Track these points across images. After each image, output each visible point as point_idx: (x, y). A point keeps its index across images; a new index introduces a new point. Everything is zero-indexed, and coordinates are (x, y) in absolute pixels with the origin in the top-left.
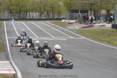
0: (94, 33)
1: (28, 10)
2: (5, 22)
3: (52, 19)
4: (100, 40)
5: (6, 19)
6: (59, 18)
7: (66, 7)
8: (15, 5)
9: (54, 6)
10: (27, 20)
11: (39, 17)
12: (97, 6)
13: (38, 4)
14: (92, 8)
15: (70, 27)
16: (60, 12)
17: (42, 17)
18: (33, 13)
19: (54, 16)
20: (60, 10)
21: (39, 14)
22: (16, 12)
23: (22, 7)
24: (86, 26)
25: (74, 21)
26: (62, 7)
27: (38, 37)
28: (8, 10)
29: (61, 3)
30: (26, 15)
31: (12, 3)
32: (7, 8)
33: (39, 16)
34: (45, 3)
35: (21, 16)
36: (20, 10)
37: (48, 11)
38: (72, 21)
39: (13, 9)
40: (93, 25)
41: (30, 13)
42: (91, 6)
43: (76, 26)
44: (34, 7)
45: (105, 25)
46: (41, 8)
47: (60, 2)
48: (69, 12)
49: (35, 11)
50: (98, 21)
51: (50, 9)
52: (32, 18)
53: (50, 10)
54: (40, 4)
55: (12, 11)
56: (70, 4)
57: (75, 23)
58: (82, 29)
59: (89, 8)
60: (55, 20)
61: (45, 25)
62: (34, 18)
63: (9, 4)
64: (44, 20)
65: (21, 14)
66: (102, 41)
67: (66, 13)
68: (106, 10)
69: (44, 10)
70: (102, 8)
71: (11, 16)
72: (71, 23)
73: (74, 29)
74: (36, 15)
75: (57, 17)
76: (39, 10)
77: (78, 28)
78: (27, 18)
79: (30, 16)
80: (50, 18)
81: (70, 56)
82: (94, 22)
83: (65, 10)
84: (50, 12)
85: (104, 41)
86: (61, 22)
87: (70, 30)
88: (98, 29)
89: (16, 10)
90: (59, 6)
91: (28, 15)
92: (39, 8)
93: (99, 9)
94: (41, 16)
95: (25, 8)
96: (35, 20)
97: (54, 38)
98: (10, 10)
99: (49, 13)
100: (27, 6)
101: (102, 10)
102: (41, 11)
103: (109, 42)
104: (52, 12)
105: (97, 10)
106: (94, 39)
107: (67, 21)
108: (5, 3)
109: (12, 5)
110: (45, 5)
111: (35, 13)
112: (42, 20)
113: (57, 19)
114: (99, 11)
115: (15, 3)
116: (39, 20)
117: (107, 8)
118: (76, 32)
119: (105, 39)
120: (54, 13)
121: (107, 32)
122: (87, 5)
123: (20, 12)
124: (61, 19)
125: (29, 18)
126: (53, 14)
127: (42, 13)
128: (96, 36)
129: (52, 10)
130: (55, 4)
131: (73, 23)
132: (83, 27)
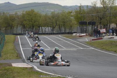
0: (102, 44)
1: (40, 25)
2: (18, 36)
3: (64, 33)
4: (108, 50)
5: (20, 34)
6: (70, 32)
7: (77, 21)
8: (27, 20)
9: (66, 20)
10: (40, 34)
11: (51, 32)
12: (106, 19)
13: (50, 19)
14: (102, 22)
15: (81, 40)
16: (71, 27)
17: (54, 32)
18: (46, 28)
19: (65, 30)
20: (71, 24)
21: (52, 28)
22: (29, 27)
23: (35, 22)
24: (96, 38)
25: (84, 34)
26: (73, 21)
27: (50, 48)
28: (21, 25)
29: (72, 18)
30: (38, 30)
31: (26, 18)
32: (20, 23)
33: (51, 30)
34: (56, 18)
35: (34, 30)
36: (33, 24)
37: (60, 25)
38: (83, 34)
39: (27, 24)
40: (102, 37)
41: (43, 28)
42: (101, 20)
43: (86, 39)
44: (47, 22)
45: (113, 38)
46: (53, 23)
47: (71, 16)
48: (80, 26)
49: (47, 26)
50: (108, 34)
51: (61, 23)
52: (44, 32)
53: (62, 25)
54: (52, 19)
55: (25, 26)
56: (81, 18)
57: (85, 36)
58: (92, 41)
59: (98, 22)
60: (67, 34)
61: (57, 39)
62: (46, 32)
63: (22, 20)
64: (56, 34)
65: (34, 29)
66: (109, 51)
67: (77, 27)
68: (115, 23)
69: (55, 24)
70: (111, 22)
71: (24, 31)
72: (81, 36)
73: (84, 42)
74: (48, 29)
75: (69, 32)
76: (51, 25)
77: (88, 41)
78: (40, 32)
79: (42, 30)
80: (62, 32)
81: (78, 60)
82: (104, 34)
83: (76, 24)
84: (62, 27)
85: (111, 51)
86: (72, 36)
87: (80, 42)
88: (106, 41)
89: (29, 25)
90: (71, 21)
91: (41, 30)
92: (51, 23)
93: (108, 23)
94: (53, 30)
95: (37, 23)
96: (47, 34)
97: (65, 49)
98: (23, 25)
99: (60, 27)
100: (39, 21)
101: (111, 24)
102: (53, 26)
103: (115, 51)
104: (64, 27)
105: (106, 24)
106: (102, 49)
107: (78, 34)
108: (19, 18)
109: (25, 21)
110: (57, 20)
111: (47, 28)
112: (54, 34)
113: (68, 33)
114: (108, 25)
115: (28, 18)
116: (51, 34)
117: (116, 22)
118: (86, 44)
119: (112, 49)
120: (66, 27)
121: (114, 43)
122: (97, 19)
123: (33, 27)
124: (72, 33)
125: (41, 32)
126: (64, 28)
127: (54, 28)
128: (104, 47)
129: (64, 25)
130: (67, 18)
131: (84, 36)
132: (93, 40)
